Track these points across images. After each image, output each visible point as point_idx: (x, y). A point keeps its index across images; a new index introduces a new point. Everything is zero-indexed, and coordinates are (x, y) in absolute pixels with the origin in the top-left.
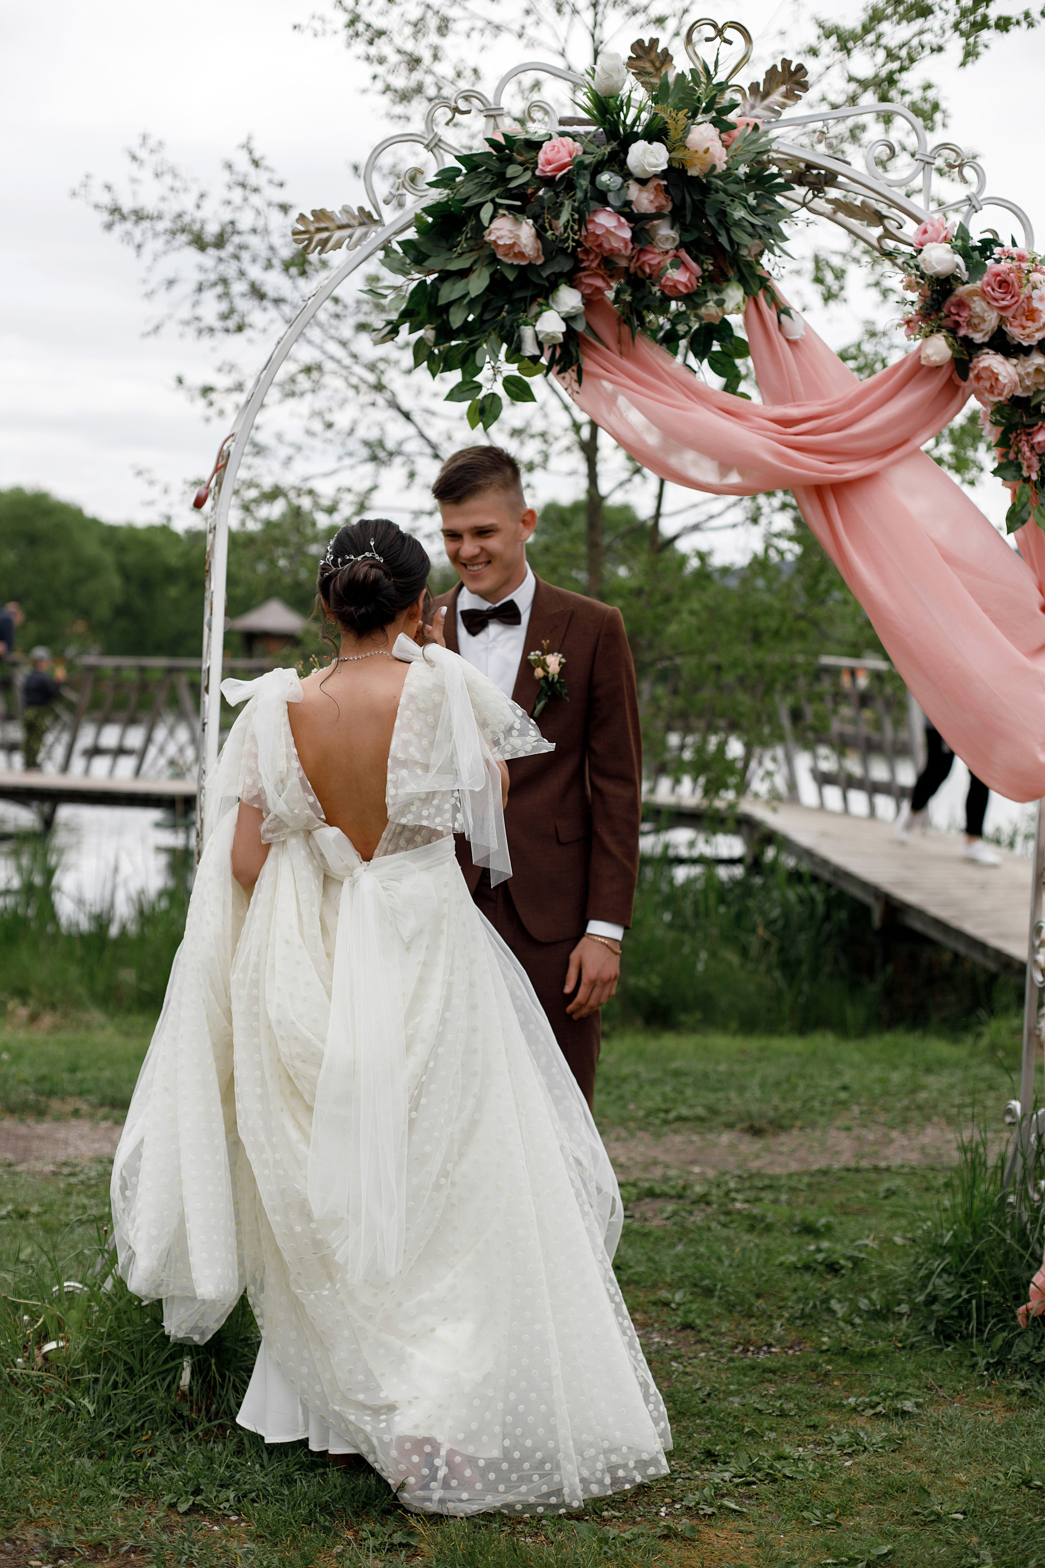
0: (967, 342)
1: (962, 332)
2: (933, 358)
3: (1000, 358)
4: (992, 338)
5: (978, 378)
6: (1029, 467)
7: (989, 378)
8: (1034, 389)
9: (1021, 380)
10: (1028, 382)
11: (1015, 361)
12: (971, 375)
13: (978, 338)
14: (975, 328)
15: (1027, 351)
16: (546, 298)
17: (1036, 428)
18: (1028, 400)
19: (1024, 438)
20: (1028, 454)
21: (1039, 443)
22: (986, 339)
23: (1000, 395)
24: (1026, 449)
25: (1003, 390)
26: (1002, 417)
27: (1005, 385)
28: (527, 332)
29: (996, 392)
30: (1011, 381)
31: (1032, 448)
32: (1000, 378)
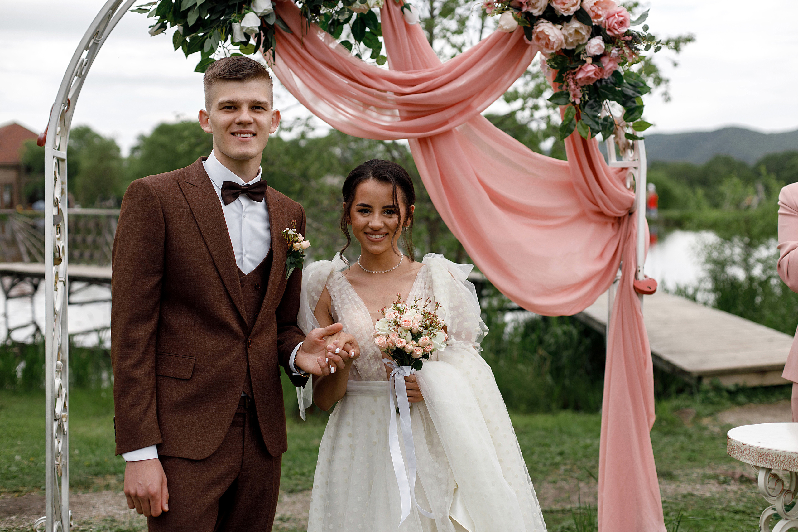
0: (529, 15)
1: (524, 9)
2: (505, 27)
3: (550, 24)
4: (544, 13)
5: (538, 38)
6: (575, 96)
7: (544, 39)
8: (576, 44)
9: (566, 39)
10: (570, 40)
11: (560, 26)
12: (533, 37)
13: (536, 12)
14: (534, 6)
15: (568, 19)
16: (249, 5)
17: (577, 70)
18: (573, 51)
19: (571, 76)
20: (573, 87)
21: (580, 79)
22: (541, 13)
23: (552, 49)
24: (571, 83)
25: (553, 46)
26: (556, 63)
27: (554, 42)
28: (236, 27)
29: (550, 47)
30: (558, 39)
31: (576, 84)
32: (550, 38)
